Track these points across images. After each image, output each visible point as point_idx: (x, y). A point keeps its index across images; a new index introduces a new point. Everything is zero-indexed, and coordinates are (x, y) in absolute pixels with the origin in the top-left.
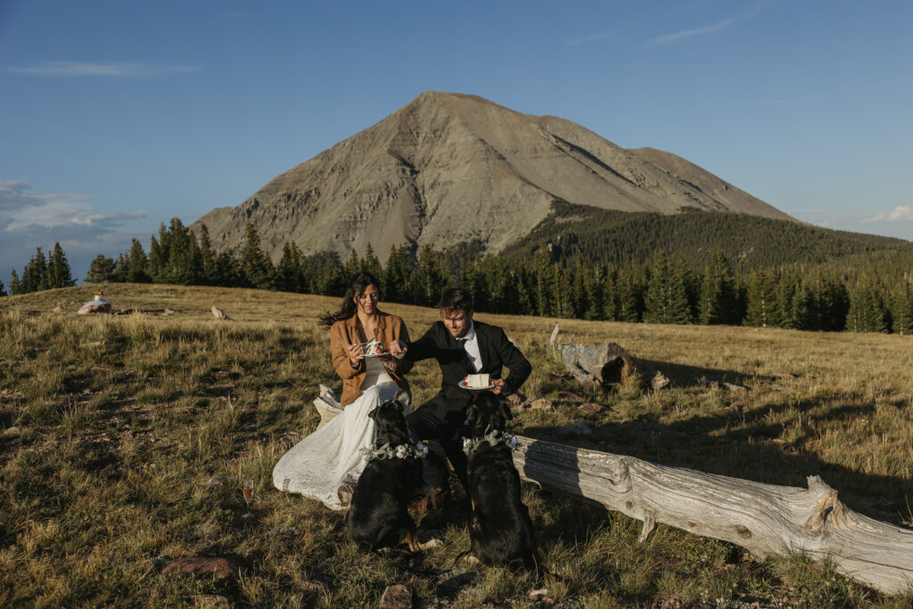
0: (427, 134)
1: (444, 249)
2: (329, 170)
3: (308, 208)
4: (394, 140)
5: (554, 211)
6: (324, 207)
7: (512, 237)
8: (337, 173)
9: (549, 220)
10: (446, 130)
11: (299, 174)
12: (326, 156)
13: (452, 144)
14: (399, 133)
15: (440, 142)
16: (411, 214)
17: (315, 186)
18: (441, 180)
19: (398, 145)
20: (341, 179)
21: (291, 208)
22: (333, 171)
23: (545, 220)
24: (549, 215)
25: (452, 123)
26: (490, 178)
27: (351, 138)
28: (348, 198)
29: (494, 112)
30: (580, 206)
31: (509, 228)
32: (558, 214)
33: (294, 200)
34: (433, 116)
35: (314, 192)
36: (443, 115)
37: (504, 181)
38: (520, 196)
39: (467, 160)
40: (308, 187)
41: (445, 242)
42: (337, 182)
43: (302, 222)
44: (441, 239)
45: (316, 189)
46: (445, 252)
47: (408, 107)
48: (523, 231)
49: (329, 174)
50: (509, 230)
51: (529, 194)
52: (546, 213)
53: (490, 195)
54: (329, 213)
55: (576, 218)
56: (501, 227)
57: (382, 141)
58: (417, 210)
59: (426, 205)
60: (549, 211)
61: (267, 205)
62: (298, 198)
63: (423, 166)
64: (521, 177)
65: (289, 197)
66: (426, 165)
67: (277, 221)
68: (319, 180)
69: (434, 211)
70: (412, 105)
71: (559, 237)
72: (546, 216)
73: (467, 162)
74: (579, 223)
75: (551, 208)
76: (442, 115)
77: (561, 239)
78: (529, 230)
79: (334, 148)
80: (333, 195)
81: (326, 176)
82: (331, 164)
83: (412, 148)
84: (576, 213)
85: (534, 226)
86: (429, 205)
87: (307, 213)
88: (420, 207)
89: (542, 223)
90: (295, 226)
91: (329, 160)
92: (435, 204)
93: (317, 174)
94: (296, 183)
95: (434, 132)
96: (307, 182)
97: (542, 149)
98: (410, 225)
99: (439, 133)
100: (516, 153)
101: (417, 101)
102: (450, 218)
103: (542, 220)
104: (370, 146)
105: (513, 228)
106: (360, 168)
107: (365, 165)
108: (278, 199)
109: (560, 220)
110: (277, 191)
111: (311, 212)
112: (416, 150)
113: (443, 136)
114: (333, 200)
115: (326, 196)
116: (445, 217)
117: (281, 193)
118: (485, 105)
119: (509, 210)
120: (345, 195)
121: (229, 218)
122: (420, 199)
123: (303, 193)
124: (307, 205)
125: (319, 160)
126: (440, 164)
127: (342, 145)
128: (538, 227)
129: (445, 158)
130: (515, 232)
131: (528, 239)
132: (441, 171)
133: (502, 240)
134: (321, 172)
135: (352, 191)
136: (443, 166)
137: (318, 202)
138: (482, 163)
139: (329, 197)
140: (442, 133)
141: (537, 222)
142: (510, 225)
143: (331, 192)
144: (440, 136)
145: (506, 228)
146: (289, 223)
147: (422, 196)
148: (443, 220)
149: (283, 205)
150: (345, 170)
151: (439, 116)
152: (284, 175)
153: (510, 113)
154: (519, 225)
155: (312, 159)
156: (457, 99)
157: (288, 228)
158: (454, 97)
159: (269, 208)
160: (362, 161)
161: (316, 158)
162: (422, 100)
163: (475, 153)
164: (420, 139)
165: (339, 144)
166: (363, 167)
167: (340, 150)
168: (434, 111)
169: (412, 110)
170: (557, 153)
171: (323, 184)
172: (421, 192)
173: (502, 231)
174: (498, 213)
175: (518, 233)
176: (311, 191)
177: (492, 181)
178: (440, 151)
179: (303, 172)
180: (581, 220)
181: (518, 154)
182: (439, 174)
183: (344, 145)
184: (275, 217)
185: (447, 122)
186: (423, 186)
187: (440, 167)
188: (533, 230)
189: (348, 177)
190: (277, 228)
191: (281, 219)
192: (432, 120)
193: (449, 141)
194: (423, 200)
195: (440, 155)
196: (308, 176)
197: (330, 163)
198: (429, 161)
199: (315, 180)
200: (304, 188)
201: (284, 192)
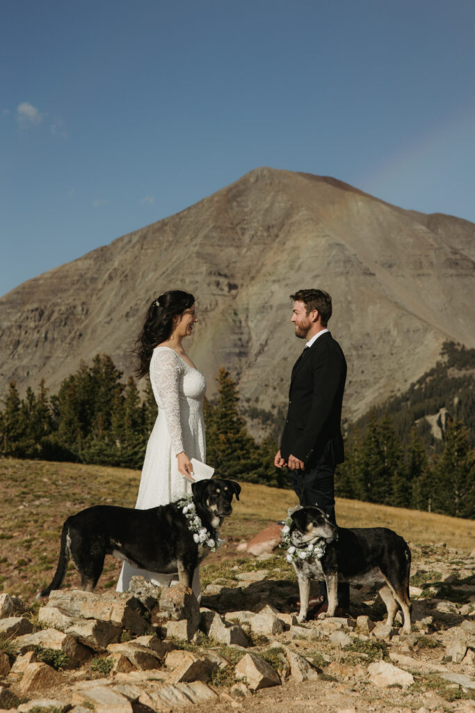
1: (274, 407)
2: (106, 276)
3: (70, 332)
4: (206, 237)
5: (446, 358)
6: (94, 331)
7: (381, 394)
8: (116, 282)
9: (439, 370)
10: (286, 228)
11: (59, 282)
12: (102, 255)
13: (294, 248)
14: (215, 228)
15: (275, 245)
16: (227, 350)
17: (83, 299)
19: (212, 245)
20: (123, 291)
21: (43, 331)
22: (111, 278)
23: (432, 372)
24: (438, 364)
25: (296, 218)
26: (350, 302)
27: (142, 230)
28: (131, 319)
29: (360, 204)
31: (377, 381)
32: (452, 364)
33: (49, 319)
34: (267, 206)
35: (79, 308)
36: (282, 205)
37: (371, 307)
38: (394, 332)
39: (315, 273)
40: (71, 301)
41: (276, 396)
42: (116, 295)
43: (59, 353)
44: (270, 390)
45: (83, 304)
46: (275, 412)
47: (230, 190)
48: (398, 386)
49: (104, 283)
50: (375, 383)
51: (408, 331)
52: (435, 361)
53: (349, 328)
56: (363, 378)
57: (188, 238)
58: (235, 345)
59: (250, 338)
60: (439, 358)
62: (55, 315)
63: (248, 277)
64: (397, 305)
65: (41, 314)
66: (253, 278)
67: (20, 349)
68: (88, 291)
69: (263, 347)
70: (236, 186)
71: (456, 400)
72: (434, 366)
73: (317, 276)
75: (442, 354)
76: (282, 203)
77: (460, 402)
78: (408, 386)
79: (114, 244)
80: (109, 315)
81: (100, 286)
82: (110, 268)
83: (232, 251)
85: (415, 379)
86: (254, 338)
87: (68, 340)
88: (240, 340)
89: (427, 375)
90: (48, 358)
91: (106, 261)
92: (264, 337)
93: (85, 282)
94: (54, 293)
95: (268, 228)
96: (71, 291)
97: (431, 264)
99: (274, 231)
100: (390, 266)
101: (244, 181)
102: (285, 359)
103: (428, 371)
104: (170, 243)
105: (383, 381)
107: (160, 272)
108: (24, 315)
109: (455, 373)
110: (24, 303)
111: (73, 339)
112: (239, 254)
113: (282, 235)
114: (109, 323)
115: (98, 314)
116: (278, 358)
117: (29, 307)
118: (347, 193)
119: (377, 353)
120: (127, 315)
122: (241, 327)
123: (63, 308)
124: (67, 328)
125: (91, 262)
127: (126, 240)
128: (420, 381)
129: (281, 269)
130: (384, 387)
131: (405, 398)
132: (275, 287)
133: (364, 397)
134: (93, 280)
135: (137, 310)
136: (279, 281)
137: (84, 324)
138: (338, 279)
139: (102, 318)
140: (280, 230)
141: (420, 374)
142: (376, 375)
144: (277, 236)
145: (372, 380)
146: (38, 354)
147: (243, 324)
148: (275, 362)
149: (32, 325)
150: (129, 278)
151: (277, 205)
152: (35, 280)
153: (383, 206)
154: (392, 377)
155: (80, 259)
157: (37, 361)
158: (300, 178)
159: (9, 328)
160: (156, 266)
161: (86, 257)
162: (252, 180)
163: (329, 264)
164: (246, 238)
165: (121, 239)
166: (156, 276)
167: (123, 248)
168: (269, 199)
169: (234, 195)
170: (451, 271)
171: (94, 297)
172: (242, 317)
173: (366, 385)
174: (359, 357)
175: (389, 388)
176: (75, 307)
177: (353, 307)
179: (66, 277)
181: (394, 268)
182: (272, 293)
183: (130, 241)
184: (18, 343)
185: (288, 215)
186: (247, 309)
187: (274, 281)
188: (413, 385)
189: (134, 288)
191: (27, 347)
192: (267, 210)
193: (289, 244)
194: (246, 330)
195: (276, 265)
196: (73, 284)
197: (108, 266)
198: (258, 271)
199: (82, 290)
200: (64, 301)
201: (35, 306)
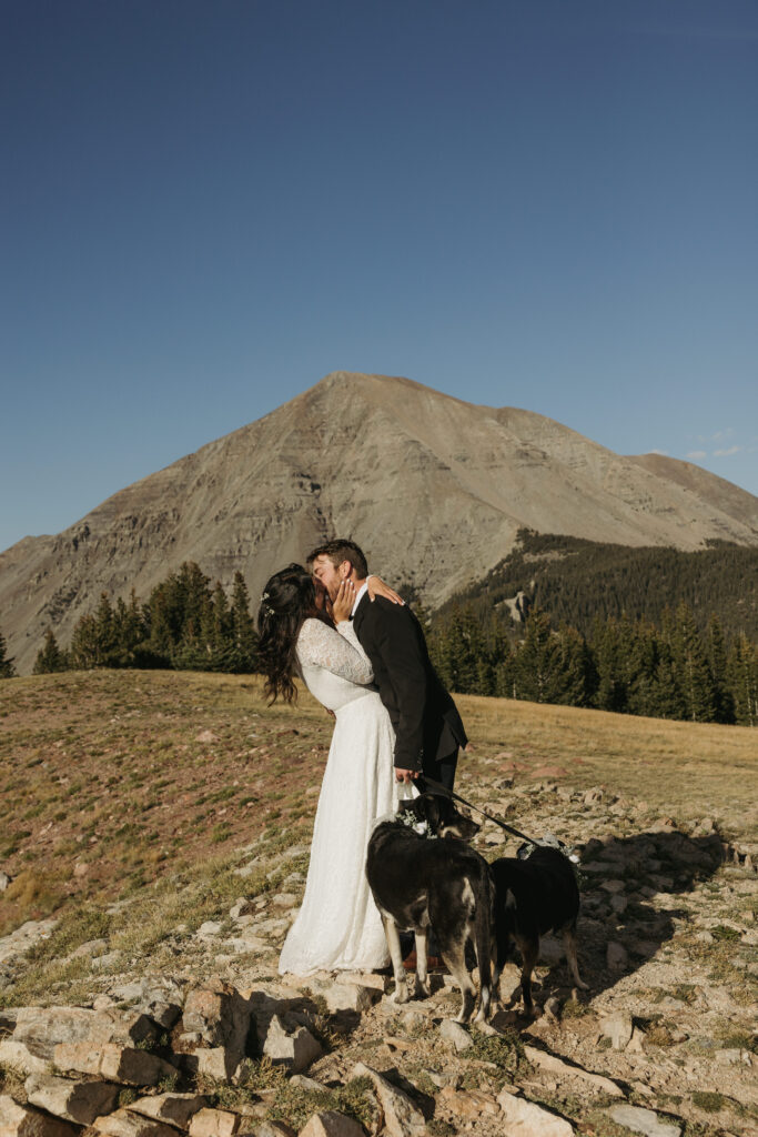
0: (335, 432)
2: (194, 483)
3: (163, 538)
4: (288, 441)
5: (521, 545)
6: (186, 536)
7: (461, 582)
8: (205, 488)
9: (515, 556)
10: (363, 428)
11: (150, 491)
12: (190, 462)
13: (372, 447)
14: (296, 431)
15: (354, 445)
17: (174, 506)
18: (356, 497)
19: (294, 448)
20: (211, 496)
21: (138, 538)
22: (199, 484)
23: (509, 558)
24: (514, 551)
25: (372, 418)
26: (427, 496)
27: (226, 437)
28: (221, 523)
29: (432, 402)
30: (560, 538)
31: (456, 569)
32: (526, 550)
33: (143, 526)
34: (344, 408)
35: (171, 514)
36: (359, 407)
37: (448, 500)
38: (470, 522)
39: (393, 470)
40: (162, 508)
42: (204, 500)
43: (154, 558)
45: (174, 510)
47: (308, 395)
48: (477, 573)
49: (193, 490)
50: (457, 571)
51: (484, 520)
52: (511, 548)
53: (427, 520)
54: (194, 545)
55: (554, 556)
56: (443, 567)
57: (270, 442)
60: (515, 544)
61: (102, 532)
62: (148, 522)
63: (330, 477)
64: (472, 496)
65: (135, 522)
66: (334, 478)
67: (117, 556)
68: (178, 498)
70: (314, 391)
71: (532, 583)
72: (510, 552)
73: (394, 473)
74: (559, 562)
75: (518, 541)
76: (358, 405)
77: (536, 585)
78: (486, 572)
79: (200, 451)
80: (199, 519)
81: (189, 492)
82: (198, 474)
83: (313, 453)
84: (554, 548)
85: (492, 566)
87: (162, 545)
88: (325, 536)
89: (504, 561)
90: (144, 563)
91: (193, 468)
92: (348, 533)
93: (175, 489)
94: (146, 501)
95: (346, 430)
96: (163, 499)
97: (503, 456)
99: (352, 432)
100: (464, 460)
101: (322, 386)
103: (505, 557)
104: (254, 448)
105: (462, 569)
108: (119, 524)
109: (530, 558)
110: (118, 512)
111: (166, 544)
112: (320, 455)
113: (359, 435)
114: (199, 527)
115: (189, 519)
117: (123, 515)
118: (420, 393)
119: (455, 543)
120: (217, 519)
121: (47, 550)
122: (325, 525)
123: (156, 515)
124: (160, 533)
125: (180, 469)
126: (354, 476)
127: (211, 447)
128: (498, 568)
129: (361, 468)
130: (464, 574)
131: (484, 584)
132: (356, 485)
133: (445, 585)
134: (183, 487)
135: (226, 514)
136: (359, 479)
137: (176, 529)
138: (416, 474)
139: (193, 522)
140: (358, 430)
141: (498, 560)
142: (456, 564)
143: (195, 515)
144: (355, 436)
145: (452, 568)
146: (134, 560)
147: (328, 522)
149: (127, 532)
150: (216, 483)
151: (353, 407)
152: (128, 490)
153: (456, 404)
154: (470, 565)
155: (168, 468)
156: (380, 383)
157: (133, 566)
159: (105, 536)
160: (242, 470)
161: (174, 466)
162: (329, 384)
163: (406, 460)
164: (326, 440)
165: (208, 446)
166: (243, 480)
167: (209, 455)
168: (346, 401)
169: (313, 399)
170: (522, 462)
171: (185, 504)
172: (326, 515)
173: (446, 573)
174: (439, 547)
175: (469, 575)
176: (166, 513)
177: (431, 500)
178: (354, 457)
179: (156, 485)
180: (562, 557)
181: (468, 462)
182: (354, 491)
183: (215, 448)
184: (115, 550)
185: (364, 416)
186: (331, 507)
187: (354, 480)
188: (491, 571)
189: (221, 493)
190: (117, 565)
191: (123, 553)
192: (344, 412)
193: (368, 443)
194: (330, 527)
195: (355, 463)
196: (163, 492)
197: (195, 473)
198: (339, 471)
199: (172, 497)
200: (156, 508)
201: (129, 514)
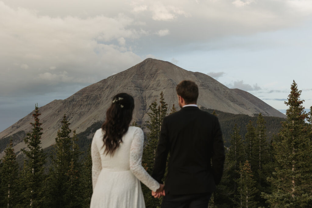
0: (148, 75)
2: (106, 87)
3: (96, 102)
4: (134, 77)
6: (102, 102)
8: (109, 89)
10: (156, 75)
12: (105, 81)
13: (158, 80)
14: (136, 74)
15: (153, 79)
16: (140, 108)
17: (99, 93)
18: (153, 95)
19: (136, 79)
20: (111, 91)
25: (159, 72)
27: (116, 75)
29: (176, 69)
33: (90, 98)
35: (98, 96)
36: (155, 68)
40: (96, 93)
42: (109, 92)
43: (93, 108)
47: (140, 64)
57: (129, 77)
58: (142, 107)
59: (146, 105)
61: (78, 100)
62: (92, 98)
63: (145, 88)
65: (88, 97)
66: (147, 88)
67: (82, 107)
68: (101, 91)
73: (165, 88)
79: (108, 78)
81: (104, 90)
82: (107, 85)
83: (141, 81)
86: (147, 105)
87: (95, 104)
88: (144, 105)
90: (90, 109)
91: (106, 83)
92: (150, 104)
93: (100, 88)
94: (91, 91)
95: (151, 75)
96: (96, 91)
98: (139, 112)
104: (124, 78)
106: (119, 87)
107: (121, 86)
108: (83, 97)
110: (83, 94)
111: (97, 104)
112: (143, 82)
113: (155, 77)
114: (107, 100)
118: (173, 66)
121: (61, 104)
122: (144, 102)
123: (94, 96)
124: (95, 101)
126: (153, 88)
129: (155, 86)
132: (153, 91)
134: (102, 88)
136: (154, 89)
137: (100, 100)
139: (105, 98)
140: (154, 75)
143: (106, 96)
144: (153, 77)
146: (87, 108)
149: (85, 100)
150: (112, 87)
151: (153, 68)
152: (86, 88)
153: (183, 70)
155: (98, 82)
156: (161, 62)
157: (86, 110)
159: (79, 101)
160: (120, 84)
161: (100, 82)
162: (146, 61)
163: (168, 84)
164: (145, 77)
165: (110, 77)
166: (120, 87)
167: (110, 79)
168: (151, 67)
171: (103, 93)
172: (144, 99)
178: (152, 83)
179: (94, 87)
182: (152, 92)
183: (112, 78)
184: (81, 105)
185: (156, 71)
186: (145, 97)
187: (153, 89)
189: (114, 90)
190: (82, 109)
191: (84, 106)
192: (151, 70)
193: (157, 79)
195: (153, 85)
196: (97, 89)
198: (148, 86)
199: (99, 91)
200: (94, 94)
201: (86, 95)
